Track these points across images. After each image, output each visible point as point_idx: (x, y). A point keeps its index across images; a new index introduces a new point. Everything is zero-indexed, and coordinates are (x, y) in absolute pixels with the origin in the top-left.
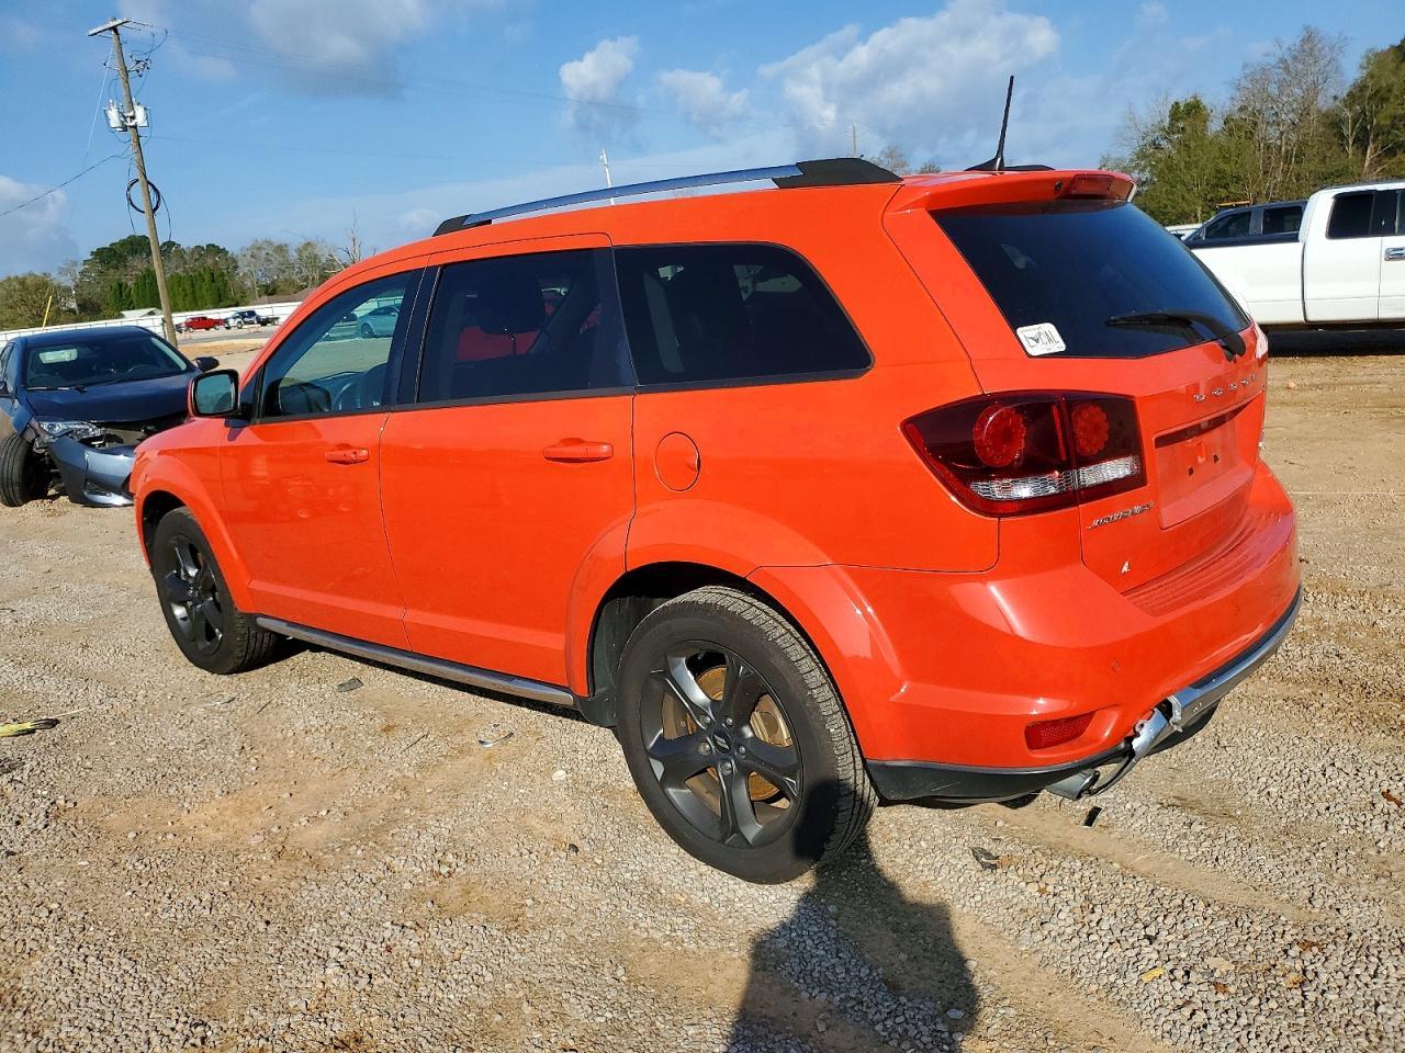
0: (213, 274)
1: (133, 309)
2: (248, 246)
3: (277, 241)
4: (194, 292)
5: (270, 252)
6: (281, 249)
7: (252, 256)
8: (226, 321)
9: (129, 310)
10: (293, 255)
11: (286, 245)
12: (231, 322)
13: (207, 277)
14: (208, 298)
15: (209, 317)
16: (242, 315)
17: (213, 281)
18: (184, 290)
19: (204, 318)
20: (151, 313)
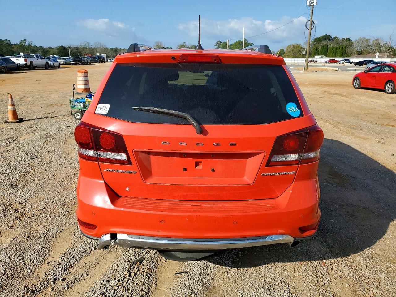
0: (343, 47)
1: (318, 55)
2: (357, 39)
3: (367, 38)
4: (336, 52)
5: (364, 41)
6: (367, 41)
7: (358, 42)
8: (340, 61)
9: (317, 55)
10: (371, 42)
11: (369, 39)
12: (341, 62)
13: (341, 48)
14: (339, 54)
15: (336, 60)
16: (345, 60)
17: (342, 49)
18: (333, 51)
19: (334, 60)
20: (322, 57)
